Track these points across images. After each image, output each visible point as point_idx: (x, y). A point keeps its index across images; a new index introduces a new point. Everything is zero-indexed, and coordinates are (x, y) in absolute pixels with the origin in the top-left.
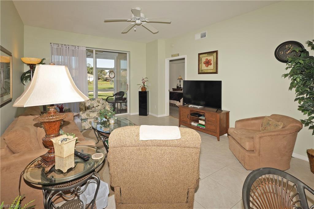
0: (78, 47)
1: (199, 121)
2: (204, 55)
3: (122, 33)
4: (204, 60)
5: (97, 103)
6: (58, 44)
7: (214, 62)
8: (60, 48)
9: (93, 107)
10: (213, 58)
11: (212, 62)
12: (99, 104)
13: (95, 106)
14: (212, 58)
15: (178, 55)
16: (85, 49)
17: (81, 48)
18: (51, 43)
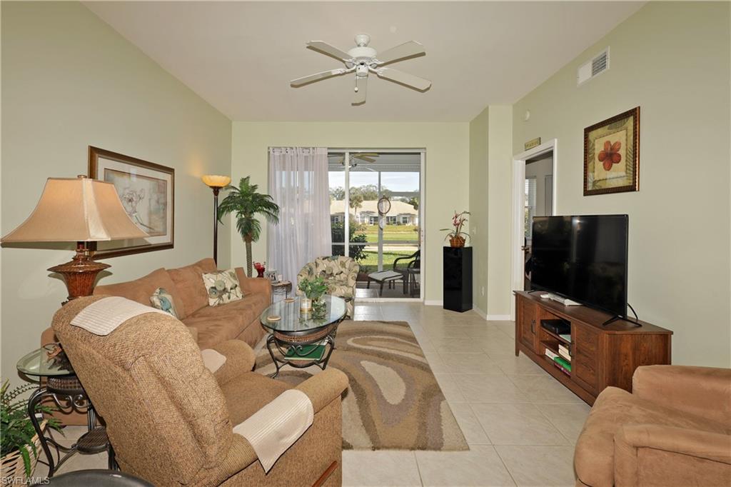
0: (314, 148)
1: (560, 346)
2: (600, 131)
3: (353, 104)
4: (599, 147)
5: (340, 267)
6: (280, 148)
7: (627, 149)
8: (284, 155)
9: (331, 274)
10: (624, 138)
11: (622, 152)
12: (343, 270)
13: (335, 272)
14: (620, 137)
15: (539, 141)
16: (325, 152)
17: (319, 152)
18: (269, 148)
